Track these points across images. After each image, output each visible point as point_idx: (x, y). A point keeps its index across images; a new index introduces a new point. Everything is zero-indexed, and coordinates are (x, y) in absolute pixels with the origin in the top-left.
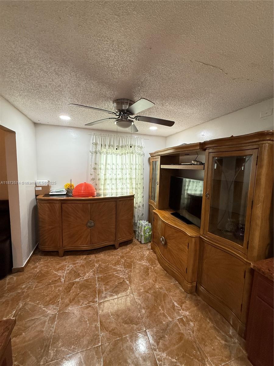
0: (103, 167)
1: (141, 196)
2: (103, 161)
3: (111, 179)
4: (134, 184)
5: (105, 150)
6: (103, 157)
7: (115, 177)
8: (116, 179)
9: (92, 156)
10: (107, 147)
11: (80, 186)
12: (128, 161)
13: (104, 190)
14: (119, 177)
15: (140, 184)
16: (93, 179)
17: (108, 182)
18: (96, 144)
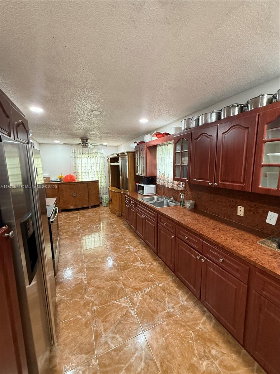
0: (80, 166)
1: (104, 182)
2: (80, 162)
3: (85, 172)
4: (99, 174)
5: (80, 156)
6: (79, 160)
7: (87, 171)
8: (88, 172)
9: (73, 159)
10: (81, 154)
11: (67, 176)
12: (94, 162)
13: (81, 179)
14: (89, 171)
15: (103, 174)
16: (74, 173)
17: (83, 174)
18: (75, 153)
